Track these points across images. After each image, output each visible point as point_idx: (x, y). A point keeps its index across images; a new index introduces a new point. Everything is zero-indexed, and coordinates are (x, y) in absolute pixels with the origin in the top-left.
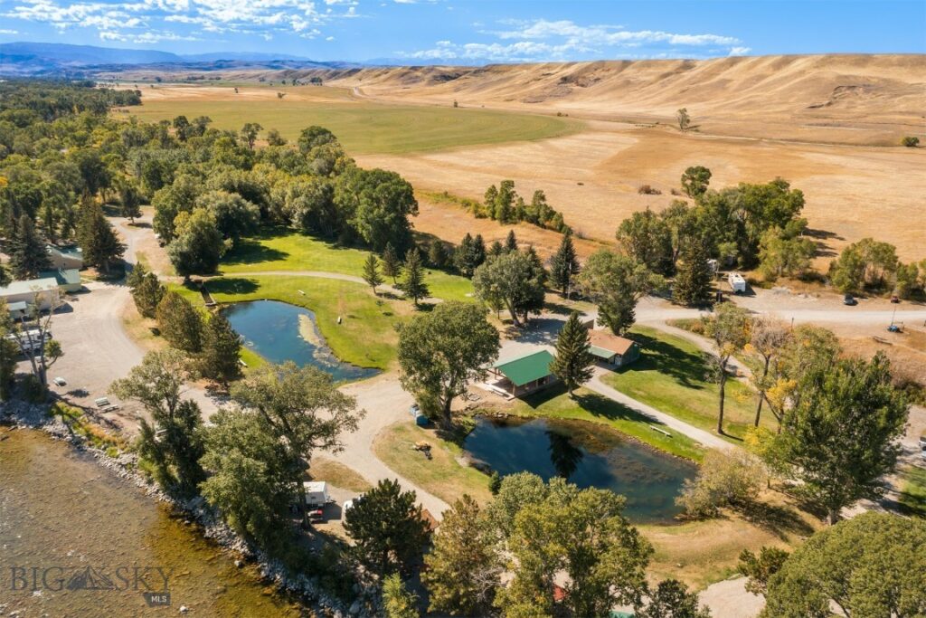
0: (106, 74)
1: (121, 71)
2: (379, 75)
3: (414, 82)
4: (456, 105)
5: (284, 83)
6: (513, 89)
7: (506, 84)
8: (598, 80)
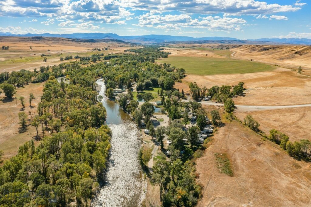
0: (171, 45)
1: (175, 44)
2: (247, 47)
3: (254, 51)
4: (252, 60)
5: (218, 49)
6: (279, 55)
7: (279, 53)
8: (307, 53)
